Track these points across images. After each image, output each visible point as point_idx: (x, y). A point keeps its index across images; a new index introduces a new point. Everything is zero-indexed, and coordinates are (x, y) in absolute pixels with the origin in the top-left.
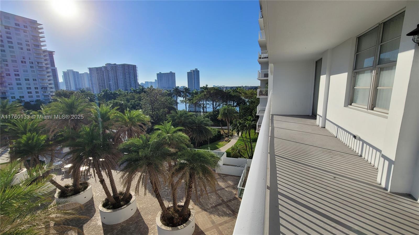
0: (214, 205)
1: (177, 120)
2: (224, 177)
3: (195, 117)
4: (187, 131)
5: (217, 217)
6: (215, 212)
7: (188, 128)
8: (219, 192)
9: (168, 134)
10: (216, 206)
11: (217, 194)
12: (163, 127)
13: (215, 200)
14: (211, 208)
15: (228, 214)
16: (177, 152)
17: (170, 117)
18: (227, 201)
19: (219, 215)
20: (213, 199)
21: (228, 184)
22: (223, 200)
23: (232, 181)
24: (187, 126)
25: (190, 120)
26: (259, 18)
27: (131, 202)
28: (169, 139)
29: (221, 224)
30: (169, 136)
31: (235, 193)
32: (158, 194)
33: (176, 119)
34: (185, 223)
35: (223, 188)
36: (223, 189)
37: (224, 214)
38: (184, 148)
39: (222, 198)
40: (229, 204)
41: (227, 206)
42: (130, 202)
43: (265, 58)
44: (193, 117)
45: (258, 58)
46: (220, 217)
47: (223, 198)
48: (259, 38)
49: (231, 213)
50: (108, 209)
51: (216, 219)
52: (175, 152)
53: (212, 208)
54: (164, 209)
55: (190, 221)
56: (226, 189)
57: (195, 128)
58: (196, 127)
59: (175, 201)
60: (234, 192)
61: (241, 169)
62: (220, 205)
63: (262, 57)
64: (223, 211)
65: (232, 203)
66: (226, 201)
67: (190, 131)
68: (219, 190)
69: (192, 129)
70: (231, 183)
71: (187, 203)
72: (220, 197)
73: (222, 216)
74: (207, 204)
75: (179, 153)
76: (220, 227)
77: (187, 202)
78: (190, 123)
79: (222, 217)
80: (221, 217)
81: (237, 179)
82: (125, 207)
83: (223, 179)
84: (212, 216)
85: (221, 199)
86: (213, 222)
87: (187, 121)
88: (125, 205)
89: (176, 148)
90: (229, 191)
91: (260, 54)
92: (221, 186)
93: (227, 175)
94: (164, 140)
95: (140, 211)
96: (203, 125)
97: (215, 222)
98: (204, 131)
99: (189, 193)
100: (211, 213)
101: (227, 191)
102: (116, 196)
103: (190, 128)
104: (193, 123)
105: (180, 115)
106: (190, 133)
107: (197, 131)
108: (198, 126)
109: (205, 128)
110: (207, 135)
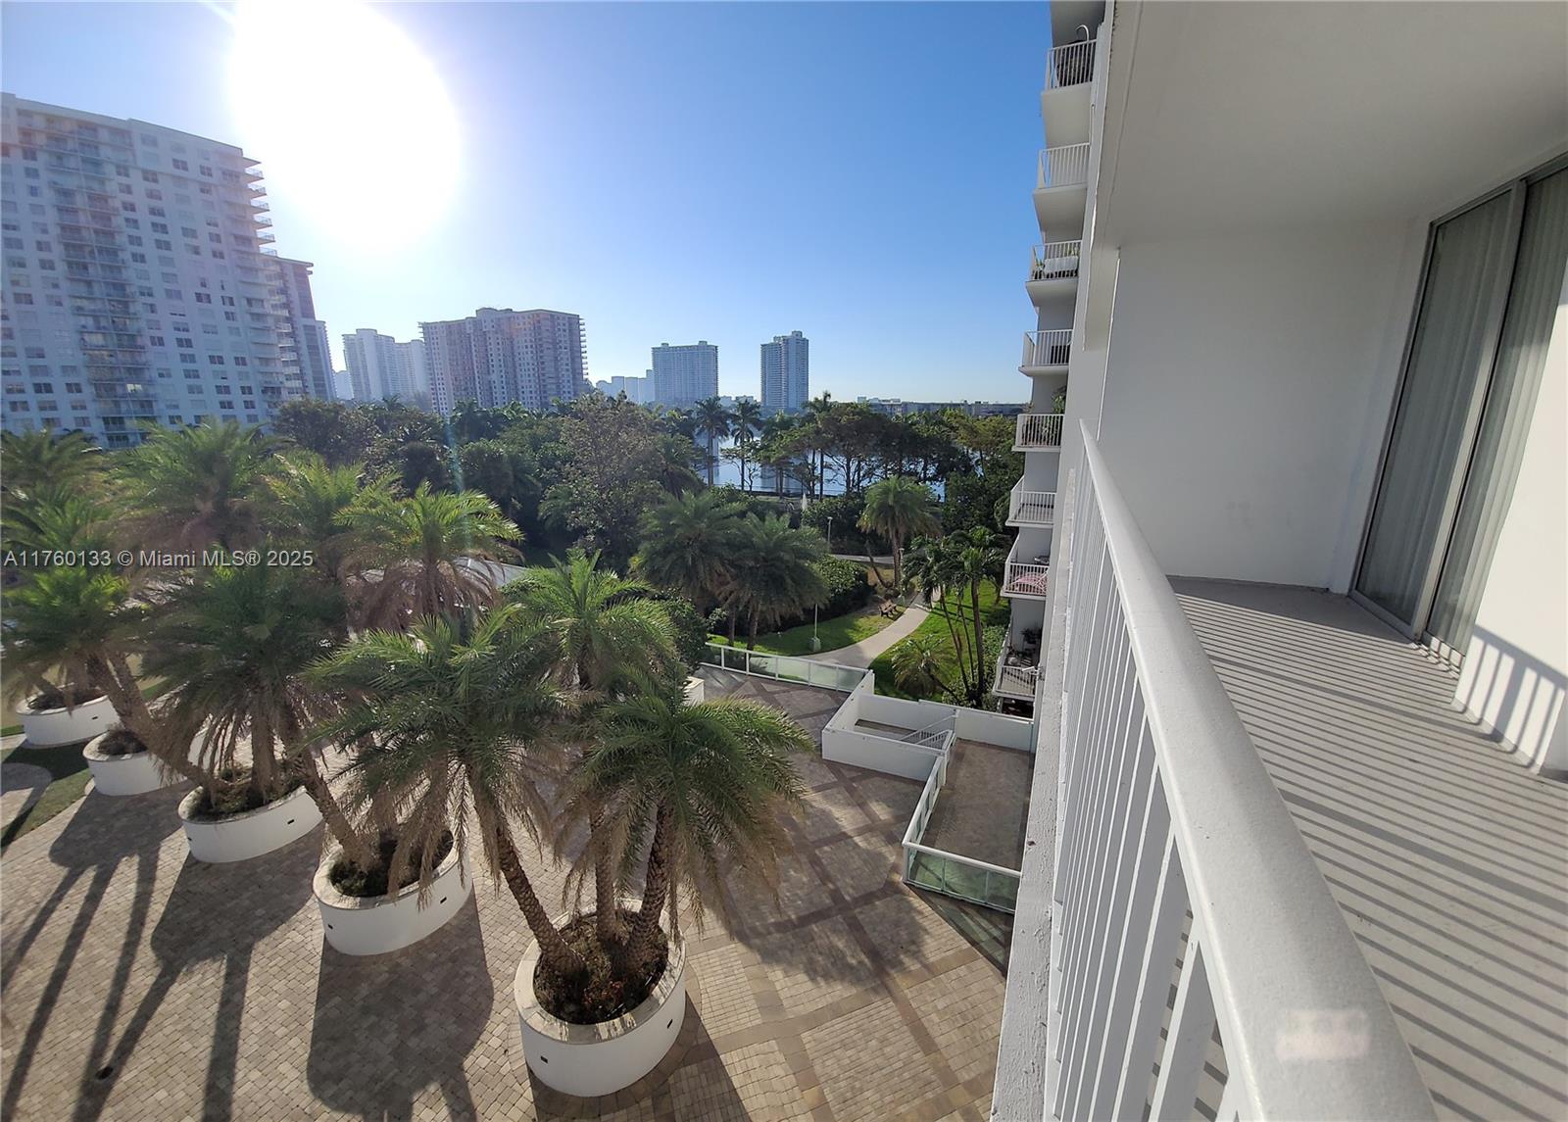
0: (793, 917)
1: (679, 531)
2: (852, 779)
3: (756, 520)
4: (719, 575)
5: (802, 977)
6: (791, 951)
7: (723, 565)
8: (826, 852)
10: (805, 921)
11: (815, 862)
13: (801, 888)
14: (772, 929)
15: (851, 967)
17: (655, 517)
18: (856, 900)
19: (812, 972)
20: (796, 885)
21: (870, 815)
22: (836, 895)
23: (885, 801)
24: (721, 558)
25: (734, 531)
26: (1046, 85)
27: (443, 870)
29: (813, 1021)
31: (892, 859)
33: (676, 526)
34: (634, 1007)
35: (844, 833)
36: (844, 836)
37: (832, 964)
39: (833, 883)
40: (860, 917)
41: (849, 925)
42: (439, 869)
43: (1061, 274)
44: (747, 522)
45: (1028, 275)
46: (813, 980)
47: (839, 884)
48: (1040, 182)
49: (866, 960)
50: (347, 891)
51: (793, 992)
53: (778, 931)
54: (548, 940)
55: (657, 1001)
56: (857, 839)
57: (752, 564)
58: (756, 560)
59: (605, 897)
60: (887, 855)
61: (930, 753)
62: (819, 915)
63: (1047, 271)
64: (832, 947)
65: (872, 913)
66: (847, 898)
67: (729, 579)
68: (827, 842)
69: (739, 568)
70: (881, 812)
72: (825, 878)
73: (827, 976)
74: (756, 908)
76: (806, 1036)
78: (730, 544)
79: (822, 984)
80: (819, 979)
81: (906, 795)
82: (411, 890)
83: (851, 791)
84: (777, 974)
85: (831, 886)
86: (770, 1004)
87: (720, 537)
88: (412, 883)
90: (868, 852)
91: (1041, 256)
92: (837, 825)
93: (866, 773)
96: (787, 557)
97: (785, 1003)
98: (792, 579)
100: (769, 956)
101: (859, 847)
102: (388, 836)
103: (732, 564)
104: (746, 547)
105: (697, 509)
106: (728, 583)
107: (758, 579)
108: (763, 558)
109: (797, 565)
110: (800, 596)
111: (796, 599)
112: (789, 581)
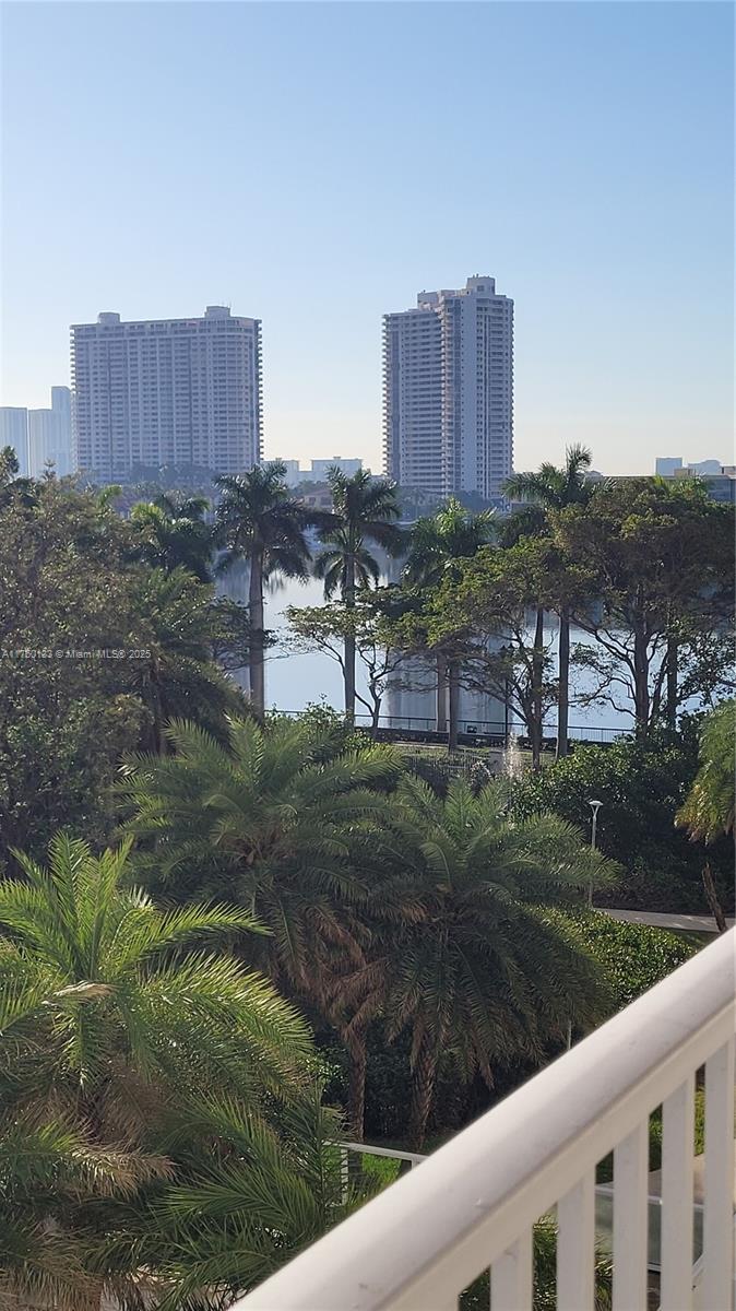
1: (225, 825)
3: (427, 797)
4: (332, 946)
7: (341, 917)
9: (76, 980)
12: (37, 898)
16: (151, 1192)
17: (154, 790)
24: (337, 901)
25: (368, 826)
28: (86, 1040)
30: (86, 1011)
33: (216, 812)
38: (233, 1149)
44: (400, 800)
52: (126, 1179)
57: (416, 914)
58: (429, 903)
67: (357, 954)
69: (386, 926)
75: (183, 1202)
78: (361, 861)
87: (333, 838)
89: (149, 1144)
94: (35, 1049)
96: (504, 896)
98: (516, 956)
103: (365, 915)
104: (401, 867)
105: (267, 767)
106: (354, 967)
107: (438, 957)
108: (447, 899)
109: (525, 920)
110: (538, 1006)
111: (530, 1013)
112: (508, 961)
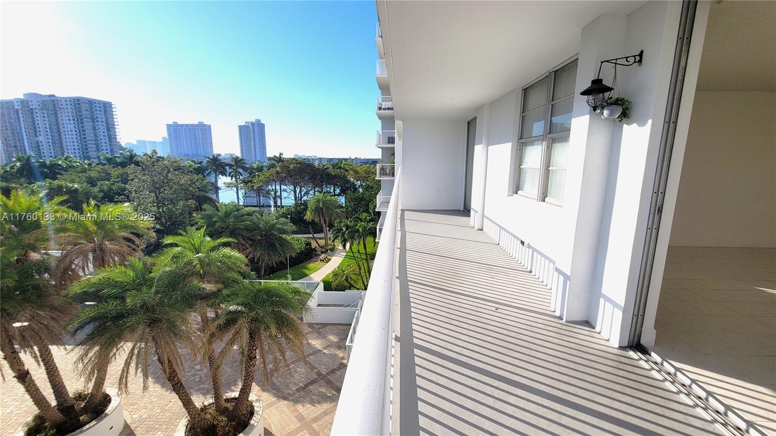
0: (302, 385)
1: (218, 224)
2: (320, 328)
3: (259, 216)
4: (242, 245)
5: (309, 406)
6: (304, 398)
7: (244, 240)
8: (311, 358)
9: (198, 253)
10: (306, 386)
11: (306, 363)
12: (186, 239)
13: (303, 374)
14: (295, 392)
15: (330, 397)
16: (219, 291)
17: (202, 218)
18: (328, 374)
19: (313, 403)
20: (301, 374)
21: (329, 340)
22: (319, 374)
23: (335, 334)
24: (242, 236)
25: (248, 222)
26: (377, 36)
27: (109, 412)
28: (201, 265)
29: (316, 419)
30: (199, 259)
31: (341, 355)
32: (178, 383)
33: (215, 222)
34: (242, 431)
35: (319, 350)
36: (319, 351)
37: (322, 398)
38: (235, 281)
39: (317, 369)
40: (331, 379)
41: (326, 383)
42: (107, 411)
43: (389, 109)
44: (254, 217)
45: (376, 109)
46: (313, 406)
47: (319, 369)
48: (378, 72)
49: (336, 393)
51: (307, 411)
52: (215, 289)
53: (298, 392)
54: (194, 412)
55: (253, 425)
56: (324, 351)
57: (259, 238)
58: (261, 236)
59: (218, 391)
60: (339, 354)
61: (351, 310)
62: (313, 382)
63: (383, 107)
64: (320, 392)
65: (336, 376)
66: (324, 373)
67: (248, 246)
68: (311, 355)
69: (253, 240)
70: (333, 338)
71: (245, 391)
72: (313, 368)
73: (319, 403)
74: (288, 386)
75: (225, 292)
76: (314, 425)
77: (245, 389)
78: (247, 229)
79: (318, 406)
80: (317, 404)
81: (344, 330)
82: (91, 425)
83: (319, 333)
84: (300, 407)
85: (316, 371)
86: (300, 418)
87: (241, 225)
88: (91, 421)
89: (217, 282)
90: (330, 354)
91: (381, 101)
92: (315, 347)
93: (325, 325)
94: (189, 267)
95: (133, 427)
96: (276, 233)
97: (305, 416)
98: (278, 243)
99: (249, 371)
100: (296, 401)
101: (326, 353)
102: (65, 405)
103: (249, 239)
104: (255, 230)
105: (226, 212)
106: (247, 248)
107: (264, 245)
108: (265, 235)
109: (280, 237)
110: (283, 252)
111: (282, 253)
112: (277, 245)
